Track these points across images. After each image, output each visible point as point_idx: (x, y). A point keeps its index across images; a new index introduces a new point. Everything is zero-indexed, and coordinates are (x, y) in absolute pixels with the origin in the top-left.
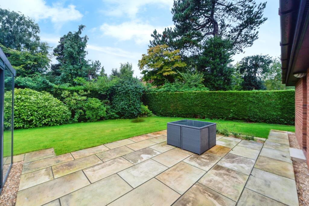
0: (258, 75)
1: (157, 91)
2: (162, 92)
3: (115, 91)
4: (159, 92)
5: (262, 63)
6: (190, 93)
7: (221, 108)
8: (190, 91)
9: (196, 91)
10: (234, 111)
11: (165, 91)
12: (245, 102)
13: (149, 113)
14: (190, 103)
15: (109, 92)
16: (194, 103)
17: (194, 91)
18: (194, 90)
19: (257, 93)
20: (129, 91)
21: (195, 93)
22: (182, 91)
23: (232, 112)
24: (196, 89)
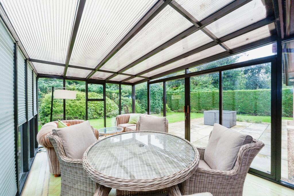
0: (262, 76)
1: (173, 92)
2: (179, 92)
3: (144, 93)
4: (175, 93)
5: (266, 65)
6: (203, 93)
7: (230, 104)
8: (202, 92)
9: (208, 91)
10: (241, 107)
11: (181, 92)
12: (251, 99)
13: (168, 110)
14: (202, 101)
15: (139, 94)
16: (206, 101)
17: (206, 92)
18: (206, 90)
19: (262, 92)
20: (155, 92)
21: (207, 93)
22: (196, 92)
23: (239, 108)
24: (208, 90)
